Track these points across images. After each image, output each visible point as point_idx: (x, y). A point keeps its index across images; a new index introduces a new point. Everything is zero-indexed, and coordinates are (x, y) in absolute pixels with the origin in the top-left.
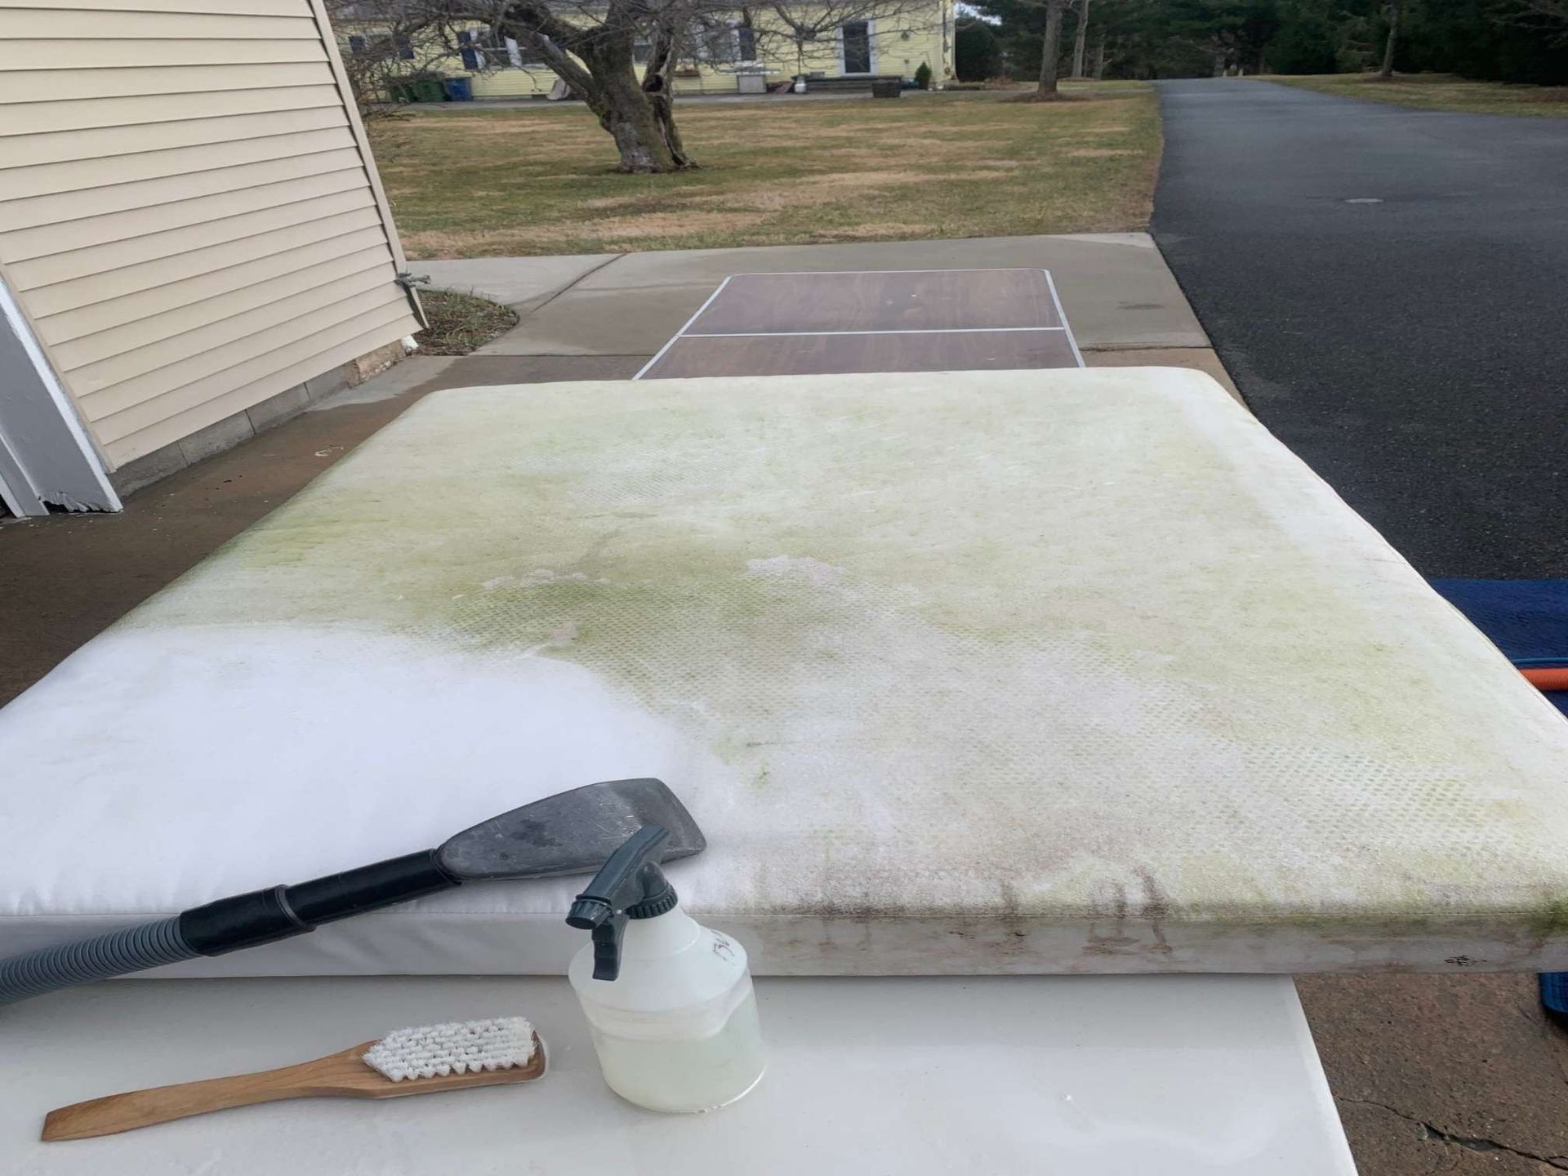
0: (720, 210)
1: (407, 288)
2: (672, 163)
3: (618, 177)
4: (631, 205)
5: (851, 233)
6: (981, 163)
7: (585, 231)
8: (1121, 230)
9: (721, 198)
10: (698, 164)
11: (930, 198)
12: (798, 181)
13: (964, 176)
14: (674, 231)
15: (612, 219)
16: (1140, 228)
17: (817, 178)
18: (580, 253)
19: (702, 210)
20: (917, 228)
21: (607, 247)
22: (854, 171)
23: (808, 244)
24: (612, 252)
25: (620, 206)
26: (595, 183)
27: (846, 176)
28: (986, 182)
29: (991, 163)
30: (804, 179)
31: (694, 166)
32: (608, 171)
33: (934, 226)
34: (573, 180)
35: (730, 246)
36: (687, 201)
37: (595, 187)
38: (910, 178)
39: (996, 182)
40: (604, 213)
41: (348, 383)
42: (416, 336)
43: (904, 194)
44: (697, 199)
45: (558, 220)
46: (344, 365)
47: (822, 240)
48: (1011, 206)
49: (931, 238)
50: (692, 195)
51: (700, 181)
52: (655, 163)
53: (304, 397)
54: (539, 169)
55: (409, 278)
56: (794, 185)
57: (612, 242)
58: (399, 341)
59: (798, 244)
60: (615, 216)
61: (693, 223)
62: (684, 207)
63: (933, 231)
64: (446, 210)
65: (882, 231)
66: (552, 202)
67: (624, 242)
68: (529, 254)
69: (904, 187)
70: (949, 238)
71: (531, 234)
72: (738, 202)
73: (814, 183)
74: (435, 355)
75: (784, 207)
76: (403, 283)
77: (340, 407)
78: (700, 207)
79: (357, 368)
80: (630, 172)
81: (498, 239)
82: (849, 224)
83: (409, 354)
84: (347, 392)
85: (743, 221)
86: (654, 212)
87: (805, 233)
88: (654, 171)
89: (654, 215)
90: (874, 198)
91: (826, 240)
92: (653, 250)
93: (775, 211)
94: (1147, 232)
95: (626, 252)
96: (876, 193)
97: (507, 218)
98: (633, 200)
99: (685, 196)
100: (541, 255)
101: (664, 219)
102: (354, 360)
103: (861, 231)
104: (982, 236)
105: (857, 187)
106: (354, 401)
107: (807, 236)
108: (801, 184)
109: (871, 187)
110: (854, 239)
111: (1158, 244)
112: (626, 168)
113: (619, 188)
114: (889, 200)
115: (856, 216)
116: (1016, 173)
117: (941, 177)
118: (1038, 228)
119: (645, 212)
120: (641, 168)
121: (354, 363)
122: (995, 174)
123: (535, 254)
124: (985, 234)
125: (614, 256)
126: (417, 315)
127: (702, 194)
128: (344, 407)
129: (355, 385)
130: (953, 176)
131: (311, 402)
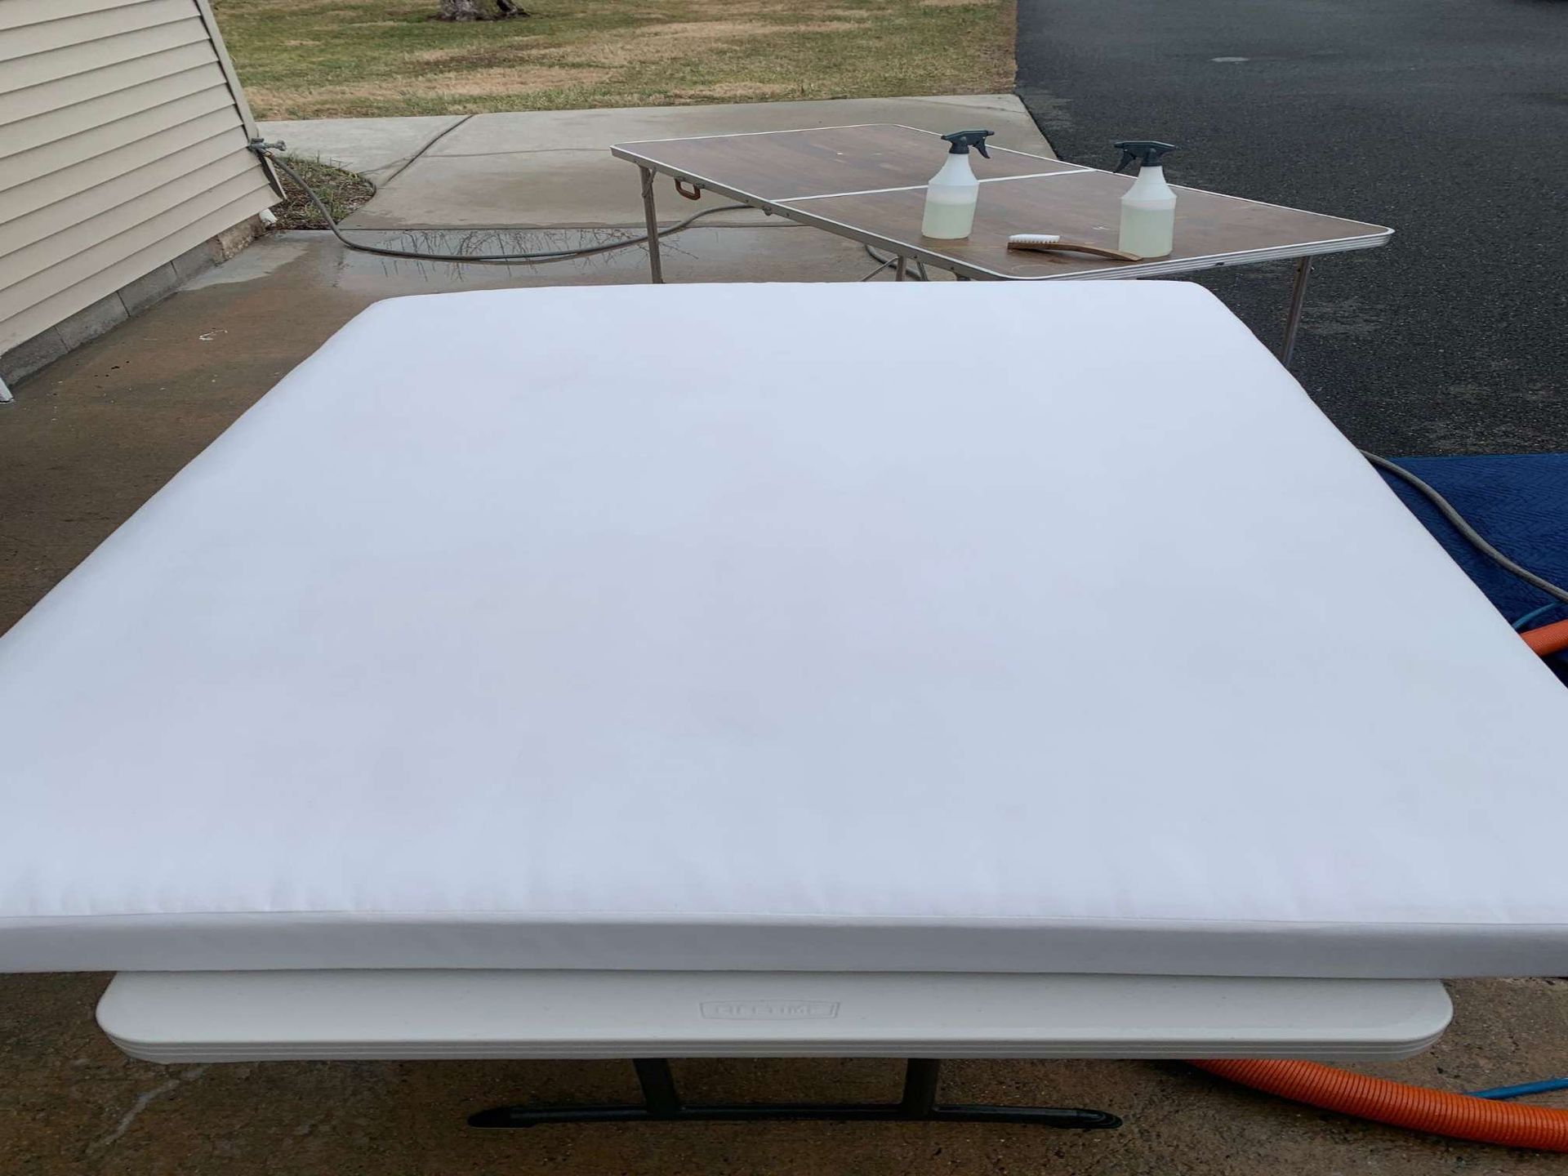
0: (562, 66)
1: (260, 155)
2: (497, 9)
3: (441, 25)
4: (464, 58)
5: (707, 93)
6: (829, 12)
7: (421, 88)
8: (987, 92)
9: (561, 51)
10: (525, 10)
11: (782, 54)
12: (638, 31)
13: (814, 28)
14: (515, 89)
15: (447, 74)
16: (1007, 89)
17: (658, 28)
18: (422, 114)
19: (542, 64)
20: (777, 88)
21: (451, 108)
22: (696, 20)
23: (664, 105)
24: (456, 113)
25: (452, 59)
26: (416, 32)
27: (689, 26)
28: (838, 34)
29: (840, 12)
30: (645, 29)
31: (522, 13)
32: (429, 18)
33: (792, 86)
34: (392, 28)
35: (584, 108)
36: (524, 54)
37: (417, 35)
38: (759, 29)
39: (848, 35)
40: (437, 66)
41: (212, 260)
42: (273, 209)
43: (755, 48)
44: (534, 52)
45: (389, 74)
46: (207, 241)
47: (677, 101)
48: (870, 62)
49: (793, 99)
50: (527, 47)
51: (532, 31)
52: (480, 9)
53: (172, 276)
54: (352, 14)
55: (262, 144)
56: (634, 36)
57: (454, 102)
58: (258, 214)
59: (654, 105)
60: (449, 71)
61: (536, 80)
62: (522, 61)
63: (793, 91)
64: (260, 62)
65: (739, 92)
66: (376, 54)
67: (467, 101)
68: (366, 115)
69: (753, 39)
70: (812, 99)
71: (362, 90)
72: (579, 56)
73: (656, 34)
74: (296, 229)
75: (630, 62)
76: (257, 150)
77: (210, 287)
78: (540, 61)
79: (220, 243)
80: (452, 18)
81: (325, 97)
82: (703, 83)
83: (268, 228)
84: (214, 271)
85: (590, 78)
86: (491, 67)
87: (660, 92)
88: (479, 18)
89: (492, 71)
90: (722, 52)
91: (683, 100)
92: (501, 111)
93: (622, 67)
94: (1014, 93)
95: (473, 113)
96: (725, 46)
97: (331, 72)
98: (464, 52)
99: (521, 48)
100: (380, 116)
101: (504, 75)
102: (216, 236)
103: (718, 90)
104: (845, 97)
105: (704, 40)
106: (223, 281)
107: (662, 96)
108: (643, 35)
109: (718, 40)
110: (711, 100)
111: (1027, 108)
112: (448, 15)
113: (445, 39)
114: (741, 55)
115: (708, 73)
116: (869, 24)
117: (790, 29)
118: (901, 88)
119: (482, 66)
120: (464, 14)
121: (216, 238)
122: (846, 26)
123: (373, 115)
124: (849, 95)
125: (461, 118)
126: (274, 185)
127: (538, 46)
128: (215, 287)
129: (220, 263)
130: (803, 28)
131: (181, 282)
